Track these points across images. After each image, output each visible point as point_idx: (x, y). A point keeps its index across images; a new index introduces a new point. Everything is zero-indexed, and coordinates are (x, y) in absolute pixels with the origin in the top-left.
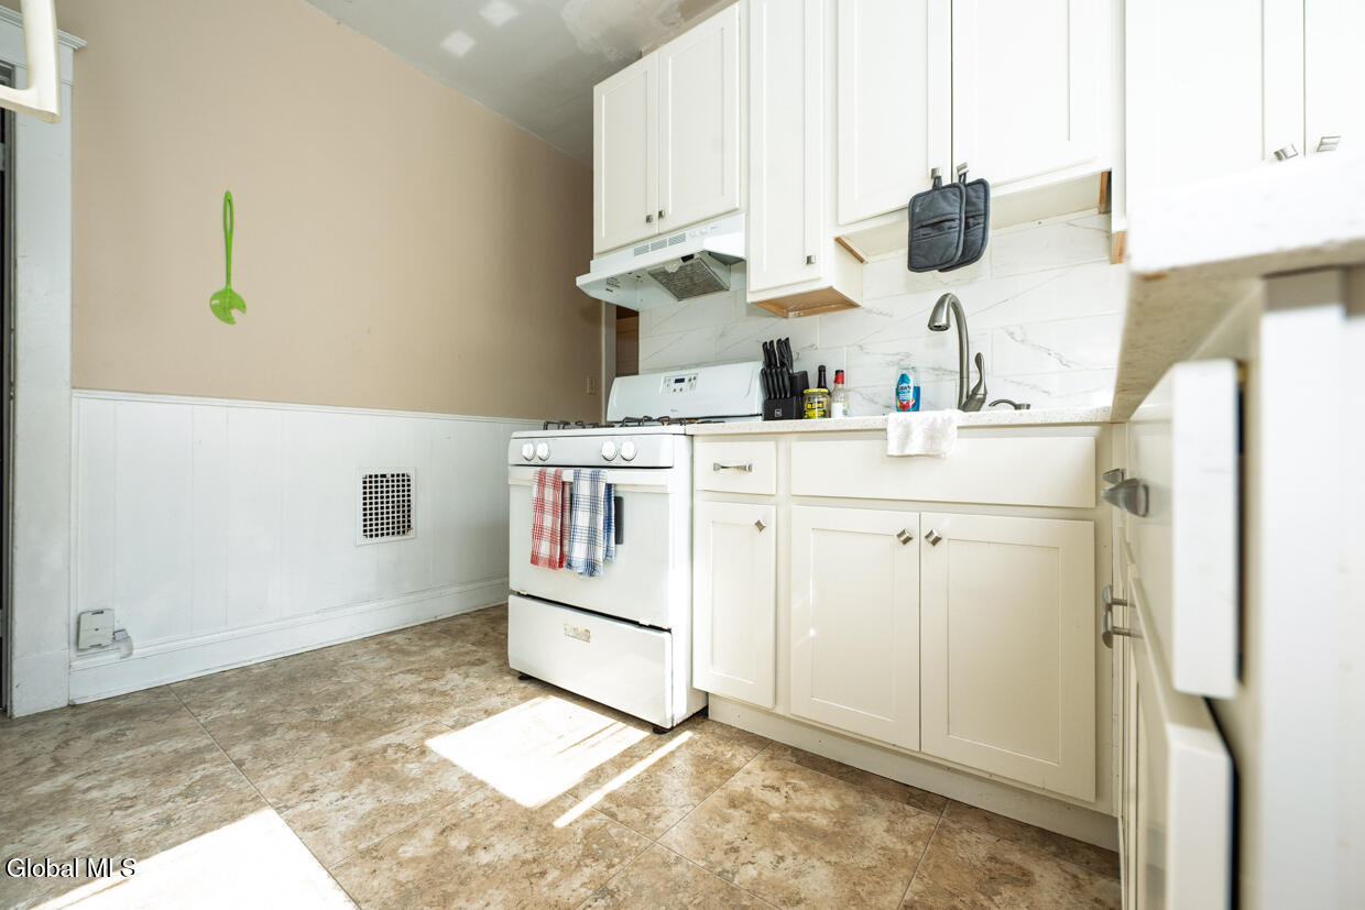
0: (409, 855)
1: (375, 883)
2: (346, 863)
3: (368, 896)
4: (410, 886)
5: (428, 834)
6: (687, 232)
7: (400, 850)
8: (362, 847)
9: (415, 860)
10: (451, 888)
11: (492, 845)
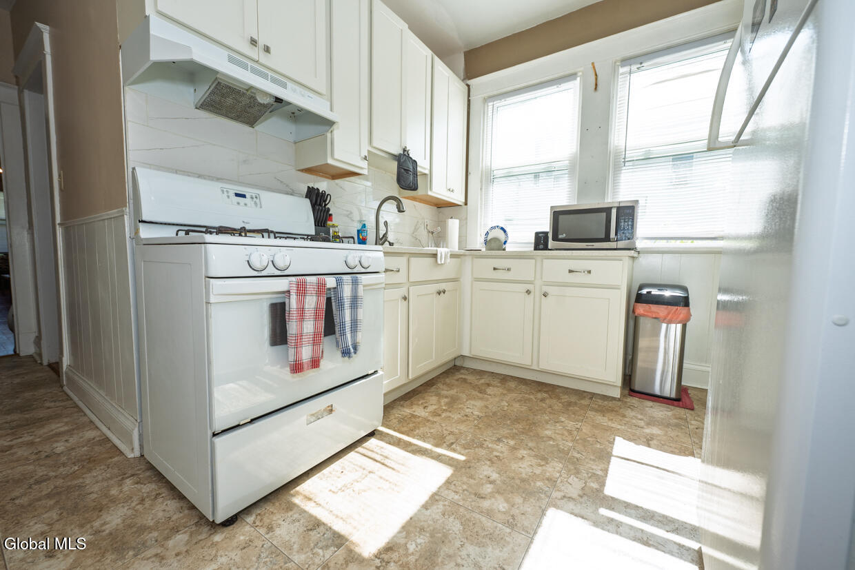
0: (505, 505)
1: (529, 510)
2: (523, 530)
3: (537, 508)
4: (524, 495)
5: (486, 504)
6: (290, 84)
7: (504, 510)
8: (508, 530)
9: (507, 501)
10: (518, 482)
11: (486, 476)
